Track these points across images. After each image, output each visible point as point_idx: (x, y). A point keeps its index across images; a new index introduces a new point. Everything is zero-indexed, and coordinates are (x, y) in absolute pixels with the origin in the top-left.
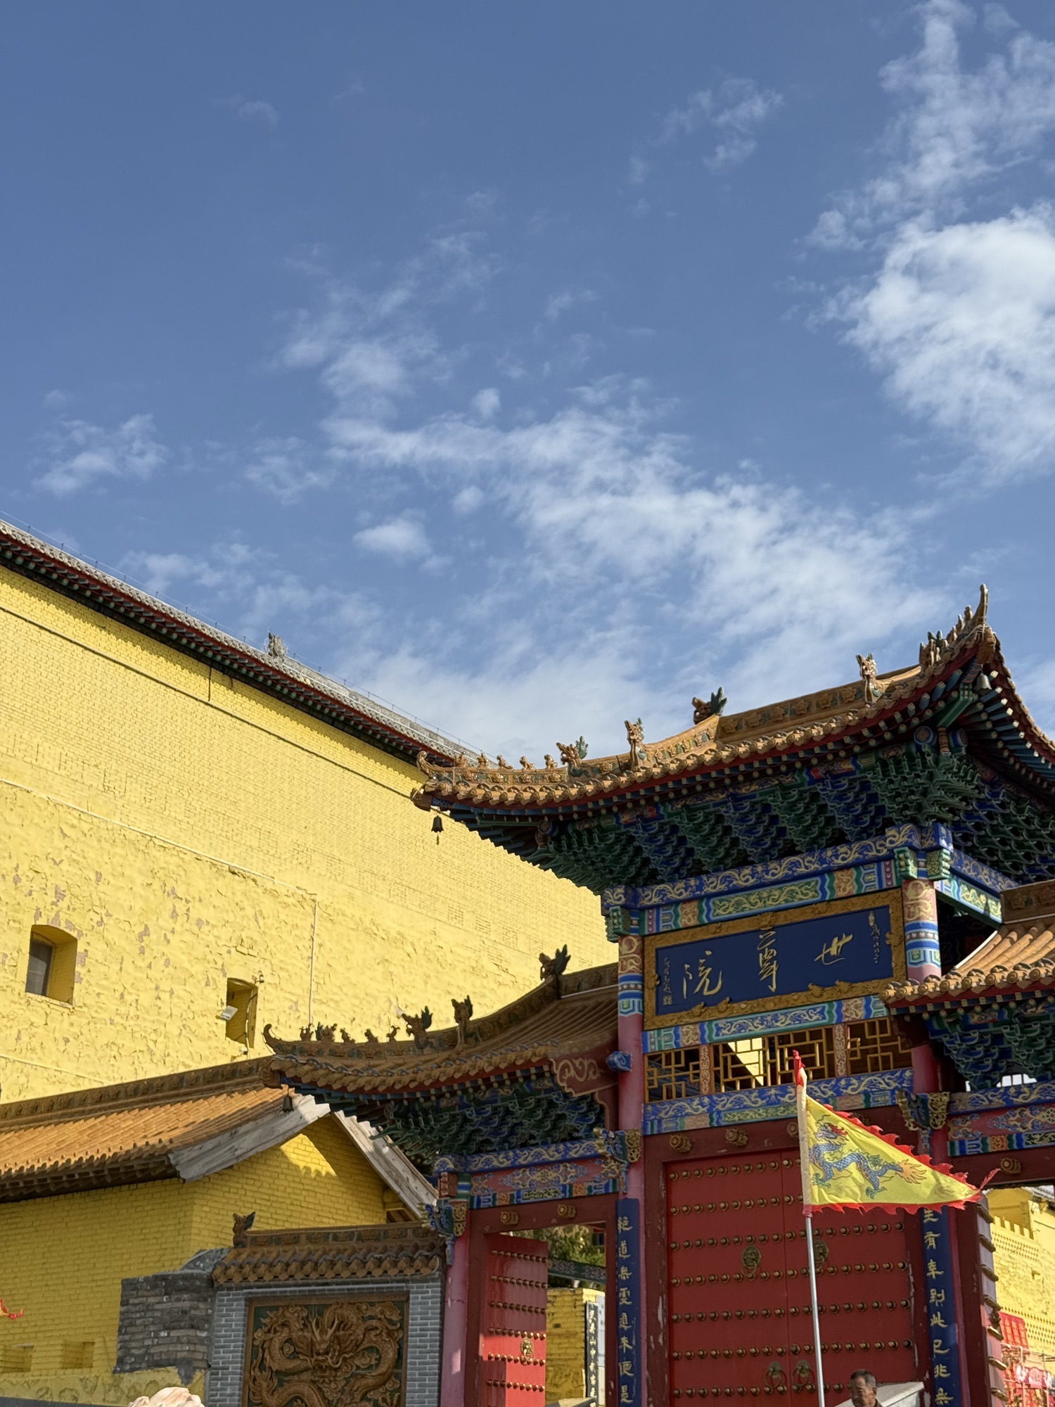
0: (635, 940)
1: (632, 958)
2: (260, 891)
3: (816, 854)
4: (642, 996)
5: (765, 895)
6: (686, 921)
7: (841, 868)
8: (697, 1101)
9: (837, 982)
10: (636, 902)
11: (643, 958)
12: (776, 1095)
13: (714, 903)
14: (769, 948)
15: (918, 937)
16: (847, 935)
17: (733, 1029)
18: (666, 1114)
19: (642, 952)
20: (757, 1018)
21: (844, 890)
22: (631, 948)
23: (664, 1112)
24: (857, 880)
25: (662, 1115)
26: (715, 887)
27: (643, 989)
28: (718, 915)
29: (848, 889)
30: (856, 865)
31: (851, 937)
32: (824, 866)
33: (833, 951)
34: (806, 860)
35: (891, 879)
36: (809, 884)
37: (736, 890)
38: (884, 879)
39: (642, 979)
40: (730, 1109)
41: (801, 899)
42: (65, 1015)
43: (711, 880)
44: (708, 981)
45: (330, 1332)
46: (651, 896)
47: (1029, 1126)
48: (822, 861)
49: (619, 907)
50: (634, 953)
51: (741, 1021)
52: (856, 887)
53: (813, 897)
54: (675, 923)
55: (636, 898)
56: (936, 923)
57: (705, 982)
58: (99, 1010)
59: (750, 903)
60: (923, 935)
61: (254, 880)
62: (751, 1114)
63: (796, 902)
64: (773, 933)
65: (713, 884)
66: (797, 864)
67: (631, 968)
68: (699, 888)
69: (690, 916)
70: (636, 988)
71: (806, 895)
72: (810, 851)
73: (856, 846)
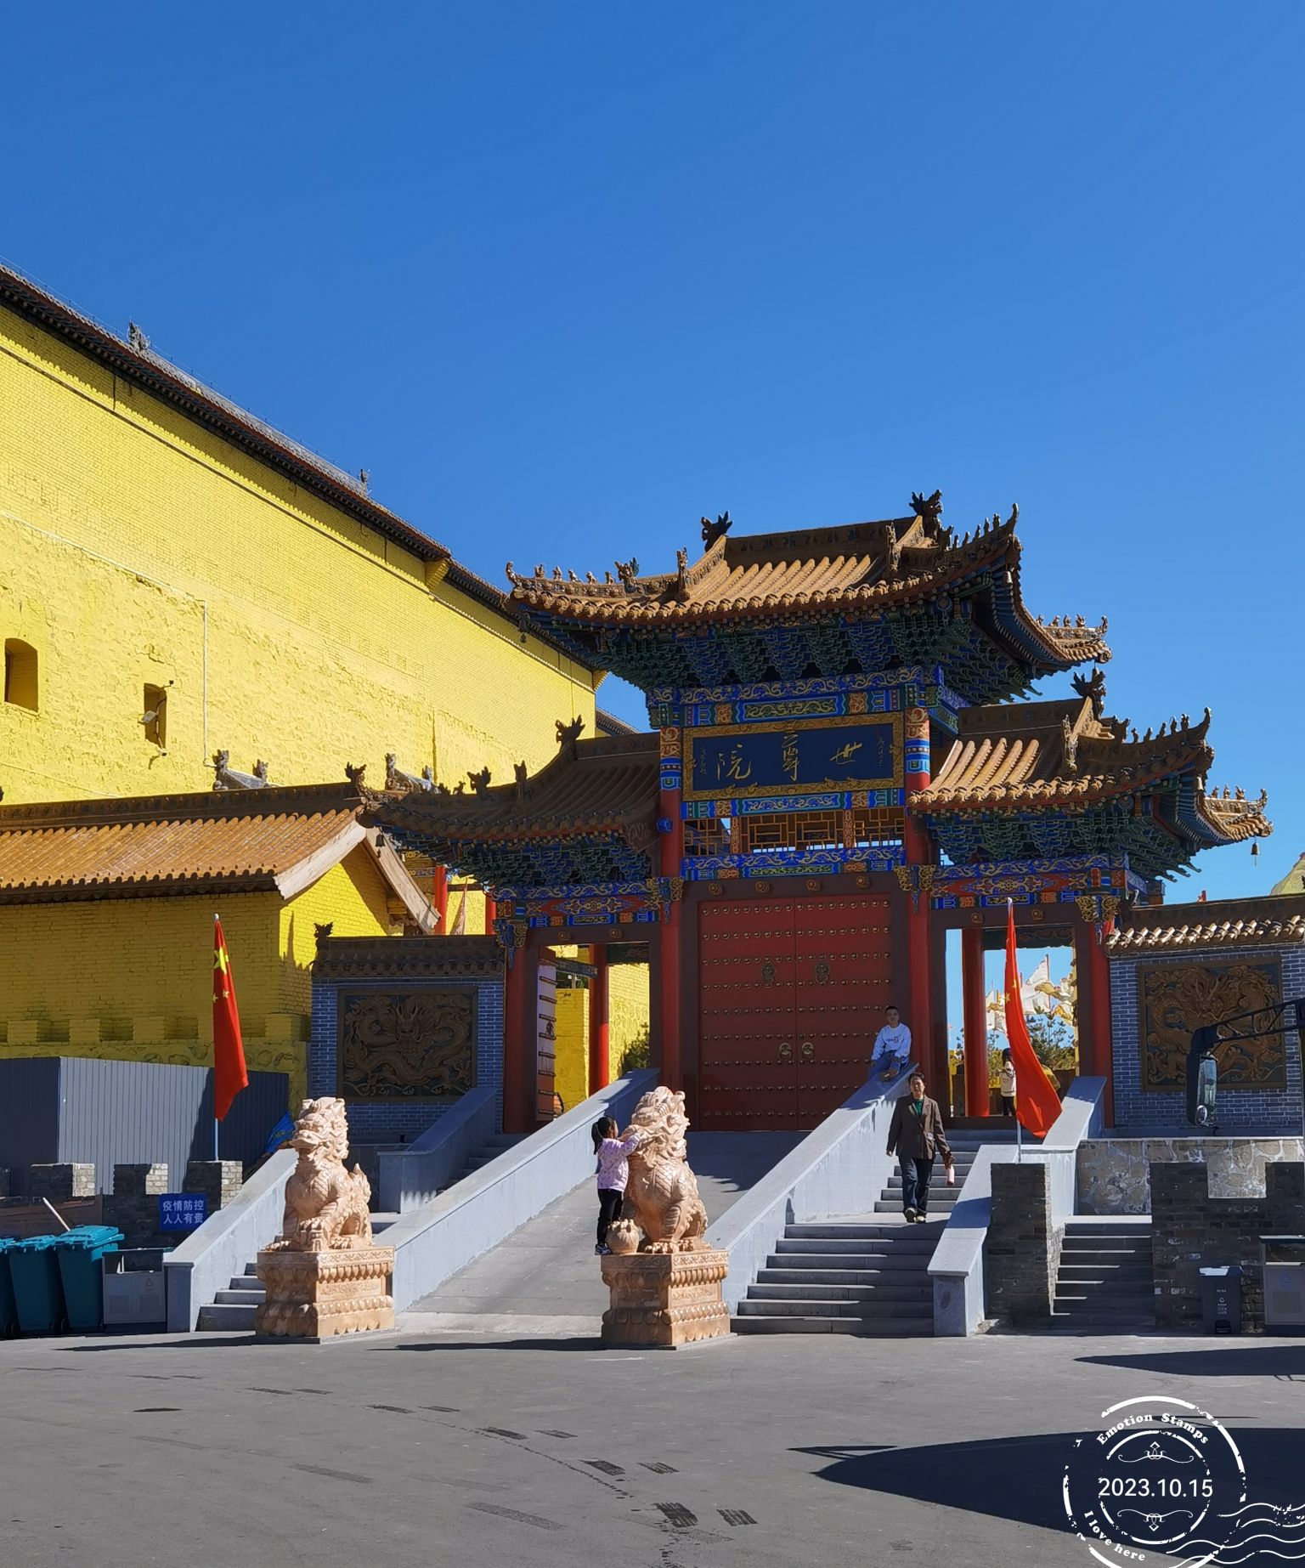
0: (676, 730)
1: (674, 745)
2: (164, 599)
3: (837, 679)
4: (681, 775)
5: (790, 705)
6: (721, 719)
7: (856, 692)
8: (728, 858)
9: (848, 778)
10: (679, 700)
11: (682, 745)
12: (794, 858)
13: (746, 707)
14: (792, 747)
15: (918, 751)
16: (857, 744)
17: (760, 807)
18: (702, 865)
19: (681, 739)
20: (780, 800)
21: (858, 708)
22: (674, 737)
23: (700, 864)
24: (869, 702)
25: (698, 866)
26: (749, 695)
27: (682, 770)
28: (750, 717)
29: (861, 708)
30: (869, 690)
31: (860, 745)
32: (843, 688)
33: (845, 754)
34: (828, 682)
35: (896, 704)
36: (828, 700)
37: (768, 699)
38: (891, 705)
39: (681, 761)
40: (755, 866)
41: (820, 712)
42: (33, 721)
43: (745, 689)
44: (739, 768)
45: (413, 1016)
46: (691, 697)
47: (991, 891)
48: (841, 684)
49: (667, 705)
50: (676, 740)
51: (767, 800)
52: (868, 707)
53: (831, 711)
54: (712, 720)
55: (678, 698)
56: (928, 741)
57: (736, 769)
58: (57, 717)
59: (777, 710)
60: (921, 749)
61: (159, 589)
62: (774, 870)
63: (817, 714)
64: (796, 736)
65: (747, 693)
66: (820, 685)
67: (673, 753)
68: (736, 694)
69: (725, 715)
70: (677, 769)
71: (826, 709)
72: (832, 676)
73: (870, 676)
